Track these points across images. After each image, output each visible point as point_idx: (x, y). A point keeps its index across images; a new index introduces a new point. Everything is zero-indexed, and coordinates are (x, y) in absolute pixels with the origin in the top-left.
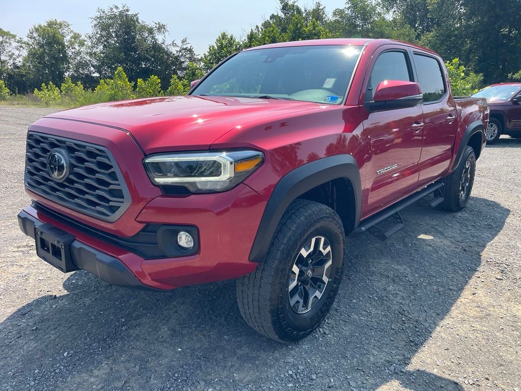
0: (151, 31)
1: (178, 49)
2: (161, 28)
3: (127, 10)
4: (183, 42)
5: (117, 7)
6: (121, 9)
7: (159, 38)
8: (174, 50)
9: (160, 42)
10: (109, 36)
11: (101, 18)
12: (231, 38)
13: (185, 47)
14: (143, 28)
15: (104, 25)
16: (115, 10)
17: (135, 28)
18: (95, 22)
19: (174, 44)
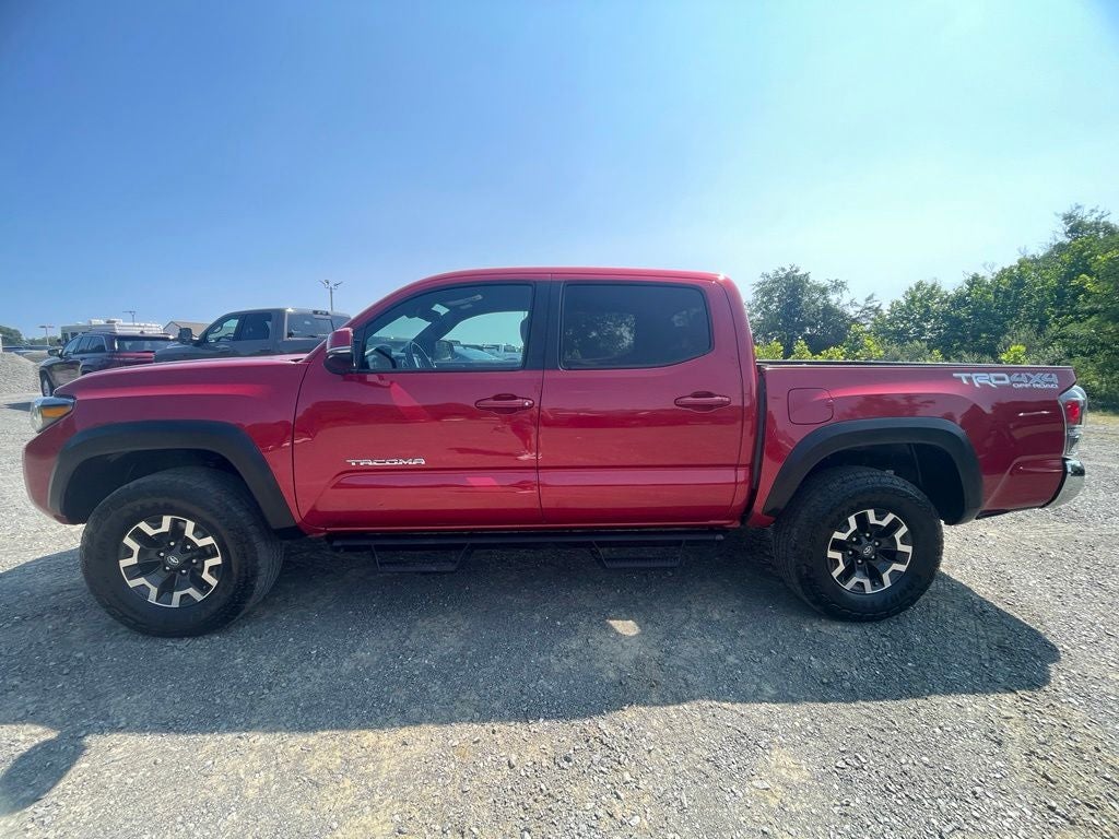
0: (824, 291)
1: (859, 309)
2: (839, 286)
3: (796, 271)
4: (868, 299)
5: (783, 270)
6: (788, 270)
7: (833, 298)
8: (852, 312)
9: (833, 303)
10: (771, 301)
11: (764, 283)
12: (933, 288)
13: (870, 305)
14: (815, 288)
15: (766, 291)
16: (780, 273)
17: (803, 290)
18: (757, 289)
19: (852, 303)
